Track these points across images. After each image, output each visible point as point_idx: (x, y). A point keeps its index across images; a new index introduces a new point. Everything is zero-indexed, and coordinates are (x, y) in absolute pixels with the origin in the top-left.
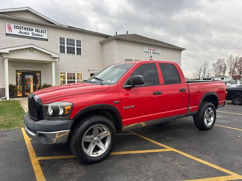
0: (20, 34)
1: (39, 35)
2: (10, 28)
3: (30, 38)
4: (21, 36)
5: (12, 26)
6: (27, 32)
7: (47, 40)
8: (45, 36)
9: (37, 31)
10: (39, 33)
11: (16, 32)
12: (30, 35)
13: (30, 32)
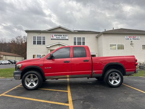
0: (57, 38)
1: (64, 38)
2: (53, 36)
3: (61, 39)
4: (57, 39)
5: (54, 35)
6: (59, 37)
7: (68, 39)
8: (67, 38)
9: (63, 36)
10: (64, 37)
11: (55, 37)
12: (61, 38)
13: (61, 37)
